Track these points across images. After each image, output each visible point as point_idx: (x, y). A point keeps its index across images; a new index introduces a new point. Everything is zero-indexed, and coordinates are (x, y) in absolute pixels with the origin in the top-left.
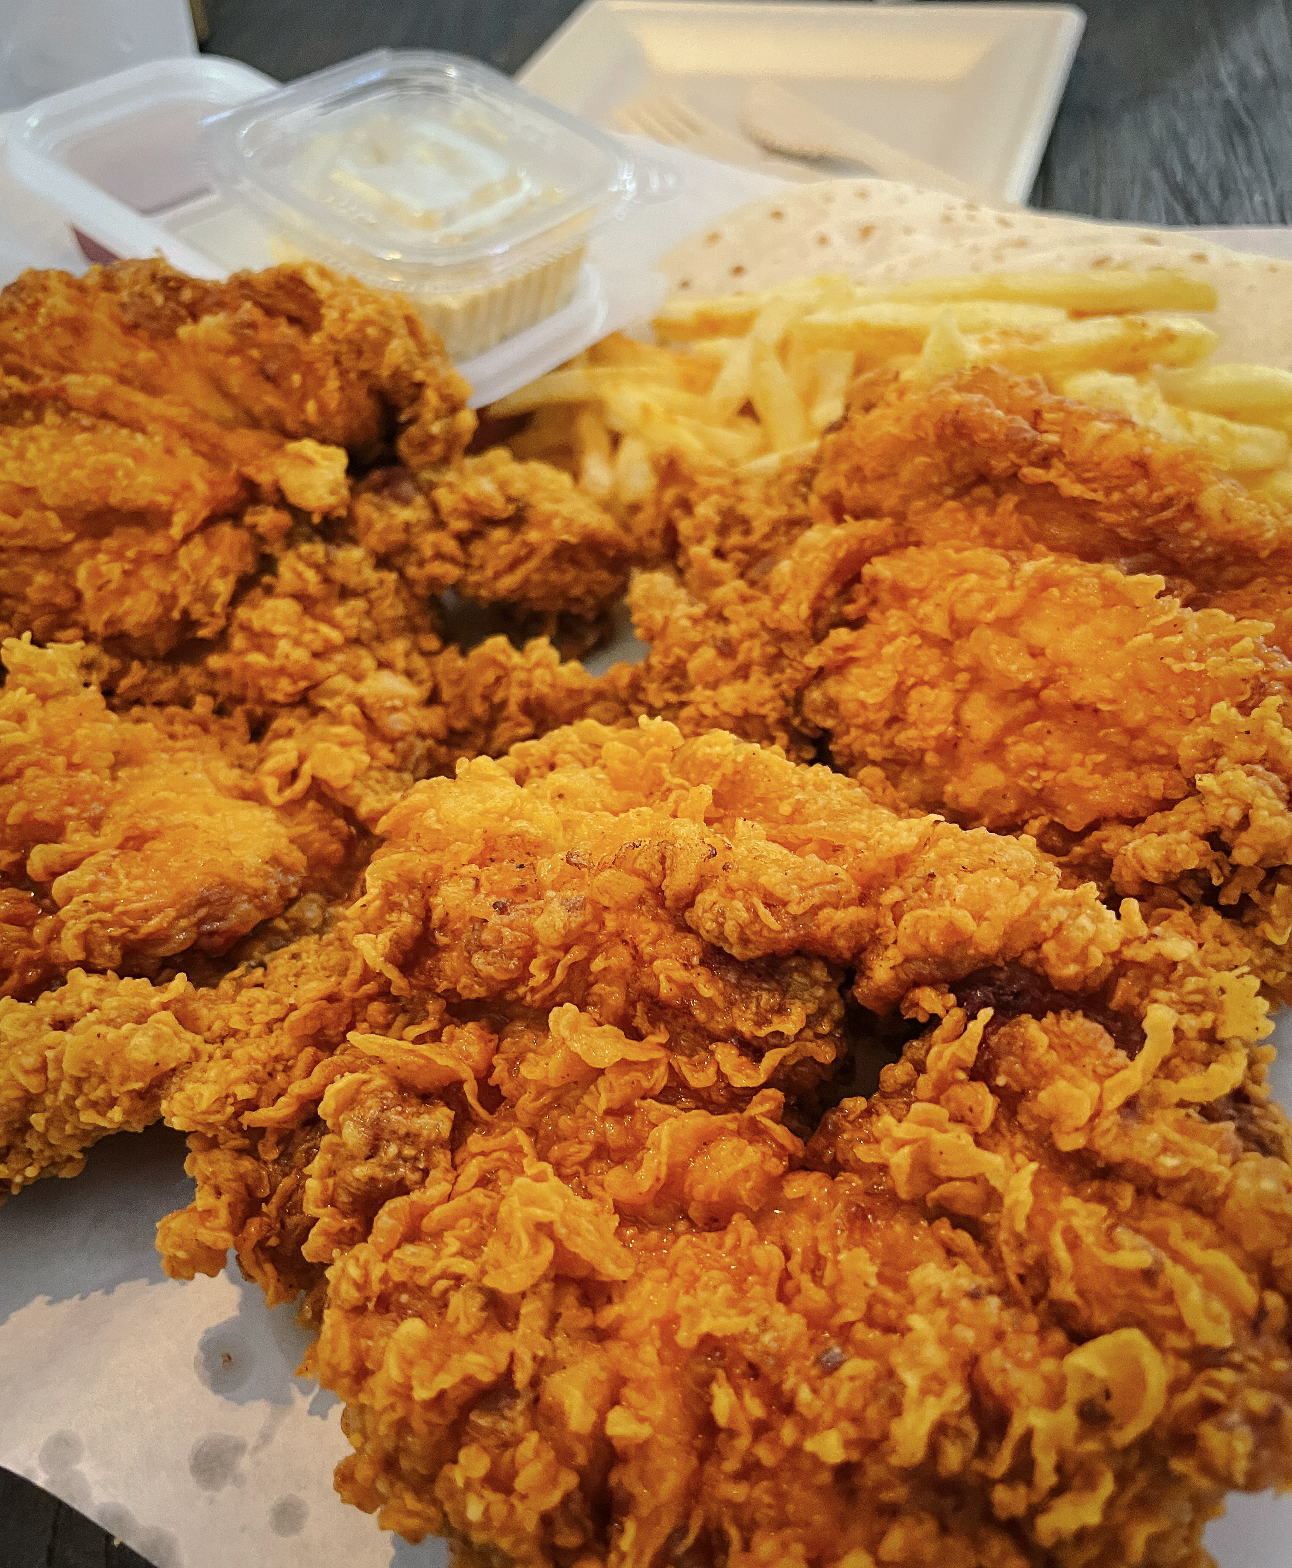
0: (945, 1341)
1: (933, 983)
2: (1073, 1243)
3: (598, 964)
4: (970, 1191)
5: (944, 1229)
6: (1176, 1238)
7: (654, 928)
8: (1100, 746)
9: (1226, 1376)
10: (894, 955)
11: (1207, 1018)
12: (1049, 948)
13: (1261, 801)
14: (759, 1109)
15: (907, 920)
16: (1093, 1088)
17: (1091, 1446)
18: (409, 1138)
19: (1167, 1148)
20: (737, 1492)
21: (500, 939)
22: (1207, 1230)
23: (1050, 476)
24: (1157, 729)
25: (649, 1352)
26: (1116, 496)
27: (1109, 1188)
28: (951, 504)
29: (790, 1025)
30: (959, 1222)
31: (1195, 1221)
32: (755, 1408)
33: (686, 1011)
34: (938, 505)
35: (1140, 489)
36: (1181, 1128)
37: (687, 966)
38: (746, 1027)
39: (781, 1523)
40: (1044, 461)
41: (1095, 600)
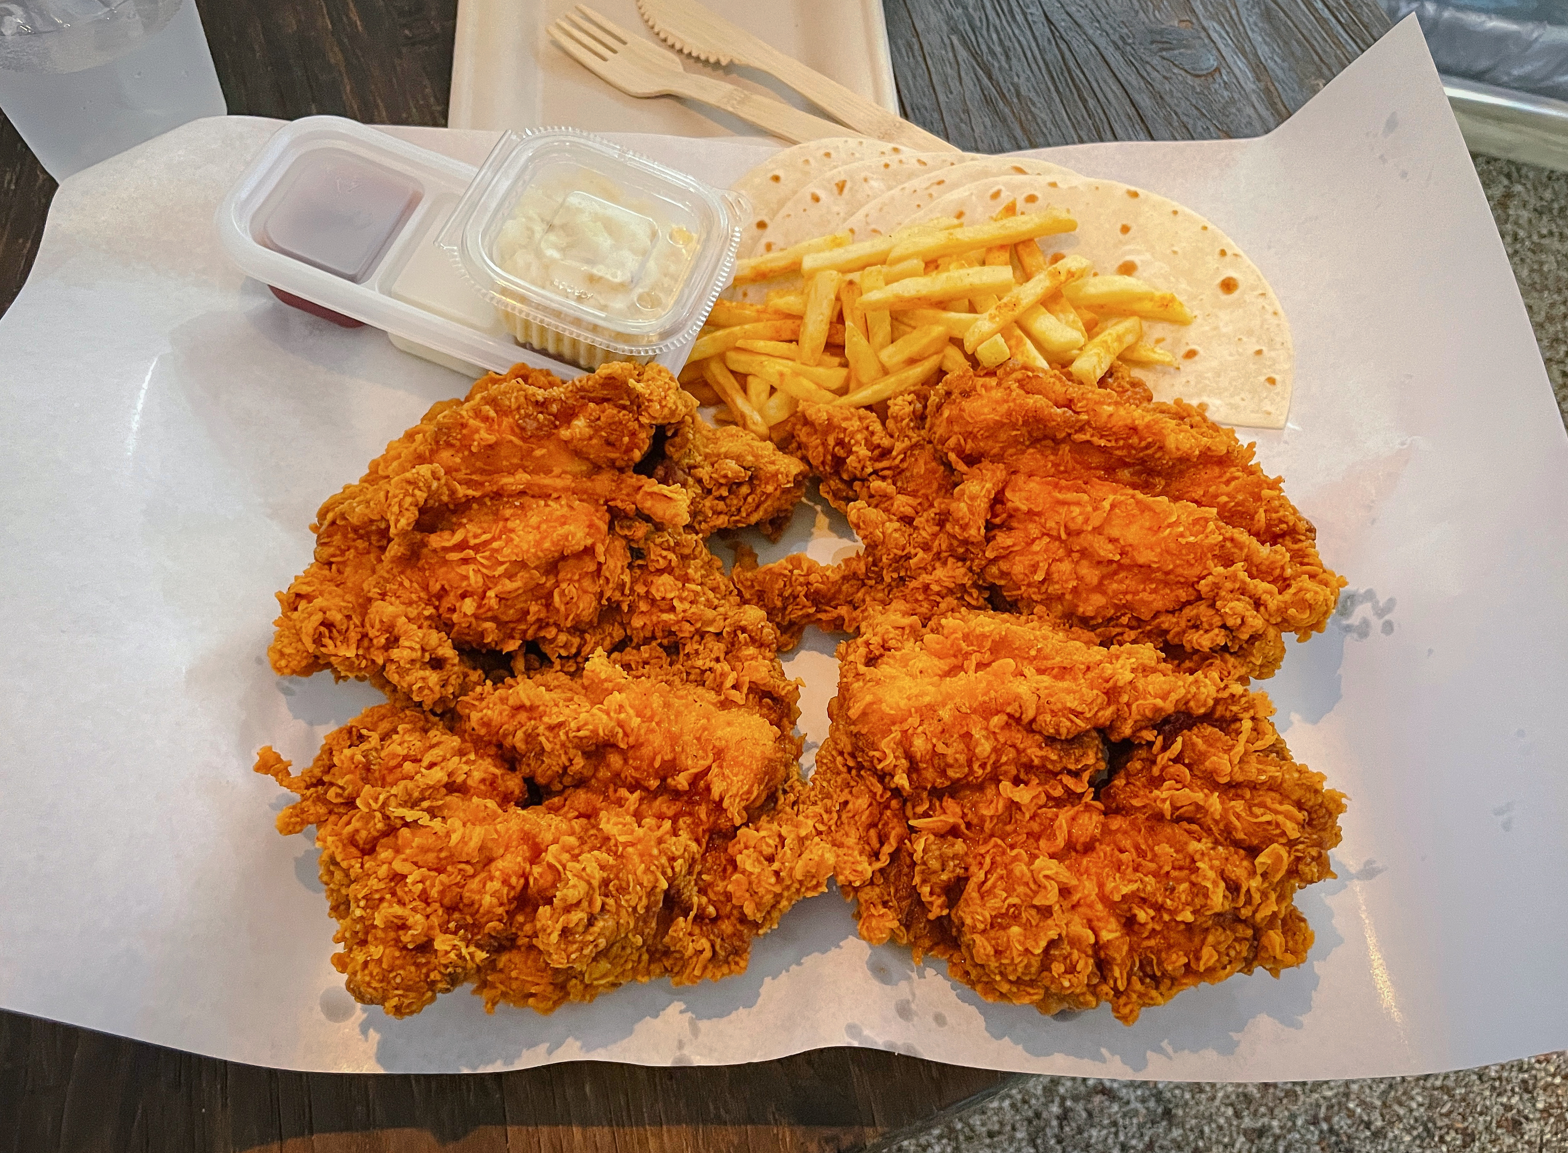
0: (1211, 867)
1: (1146, 728)
2: (1238, 817)
3: (1004, 759)
4: (1192, 808)
5: (1185, 825)
6: (1269, 801)
7: (1020, 736)
8: (1152, 581)
9: (1300, 847)
10: (1130, 722)
11: (1252, 712)
12: (1192, 704)
13: (1248, 613)
14: (1088, 798)
15: (1134, 707)
16: (1226, 757)
17: (1266, 885)
18: (955, 857)
19: (1260, 772)
20: (1152, 943)
21: (956, 760)
22: (1277, 796)
23: (1087, 437)
24: (1180, 570)
25: (1100, 906)
26: (1121, 443)
27: (1239, 792)
28: (1031, 450)
29: (1091, 760)
30: (1191, 821)
31: (1273, 794)
32: (1152, 913)
33: (1044, 766)
34: (1023, 452)
35: (1134, 440)
36: (1259, 762)
37: (1041, 748)
38: (1072, 767)
39: (1170, 947)
40: (1081, 430)
41: (1136, 511)
